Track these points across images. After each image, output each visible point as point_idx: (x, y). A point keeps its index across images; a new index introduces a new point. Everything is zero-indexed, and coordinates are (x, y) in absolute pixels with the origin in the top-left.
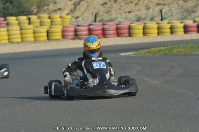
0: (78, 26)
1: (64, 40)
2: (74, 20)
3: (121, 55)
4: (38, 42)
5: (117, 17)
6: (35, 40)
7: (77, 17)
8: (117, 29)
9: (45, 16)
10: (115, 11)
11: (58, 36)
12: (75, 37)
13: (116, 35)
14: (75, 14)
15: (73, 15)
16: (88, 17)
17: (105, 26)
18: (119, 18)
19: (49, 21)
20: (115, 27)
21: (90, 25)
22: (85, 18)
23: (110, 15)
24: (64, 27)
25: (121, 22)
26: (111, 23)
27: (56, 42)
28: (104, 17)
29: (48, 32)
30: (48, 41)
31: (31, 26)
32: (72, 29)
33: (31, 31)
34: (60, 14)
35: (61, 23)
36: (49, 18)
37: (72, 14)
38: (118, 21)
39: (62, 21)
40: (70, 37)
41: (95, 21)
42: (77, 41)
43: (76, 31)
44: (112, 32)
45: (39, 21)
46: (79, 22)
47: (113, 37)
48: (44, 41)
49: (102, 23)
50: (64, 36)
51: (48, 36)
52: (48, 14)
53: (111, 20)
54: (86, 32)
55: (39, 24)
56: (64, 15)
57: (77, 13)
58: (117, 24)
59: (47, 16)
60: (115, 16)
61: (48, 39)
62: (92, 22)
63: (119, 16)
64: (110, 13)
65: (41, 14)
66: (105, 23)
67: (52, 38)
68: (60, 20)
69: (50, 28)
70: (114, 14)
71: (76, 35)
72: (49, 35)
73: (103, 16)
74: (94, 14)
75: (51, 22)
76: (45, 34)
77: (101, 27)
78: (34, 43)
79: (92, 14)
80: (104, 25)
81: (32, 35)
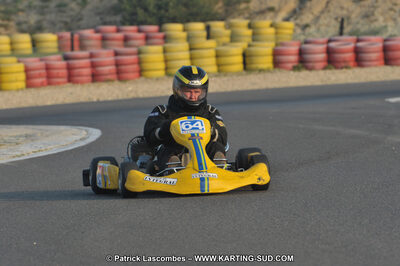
0: (306, 42)
1: (277, 70)
2: (299, 31)
3: (389, 103)
4: (225, 75)
5: (386, 27)
6: (219, 71)
7: (306, 26)
8: (386, 49)
9: (241, 23)
10: (382, 14)
11: (266, 62)
12: (300, 65)
13: (382, 62)
14: (301, 20)
15: (298, 21)
16: (328, 26)
17: (360, 44)
18: (390, 29)
19: (249, 32)
20: (380, 45)
21: (330, 41)
22: (323, 28)
23: (372, 22)
24: (277, 45)
25: (395, 36)
26: (373, 38)
27: (261, 76)
28: (359, 26)
29: (244, 55)
30: (244, 72)
31: (211, 43)
32: (294, 49)
33: (212, 52)
34: (271, 18)
35: (273, 36)
36: (250, 26)
37: (296, 19)
38: (388, 34)
39: (276, 33)
40: (290, 65)
41: (341, 34)
42: (304, 73)
43: (301, 53)
44: (374, 56)
45: (228, 32)
46: (310, 34)
47: (376, 66)
48: (238, 74)
49: (355, 37)
50: (277, 64)
51: (244, 63)
52: (247, 18)
53: (375, 33)
54: (323, 56)
55: (227, 40)
56: (279, 20)
57: (307, 18)
58: (385, 40)
59: (246, 22)
60: (383, 24)
61: (245, 68)
62: (334, 36)
63: (390, 24)
64: (372, 18)
65: (234, 18)
66: (361, 37)
67: (254, 66)
68: (272, 30)
69: (249, 46)
70: (381, 19)
71: (303, 62)
72: (247, 61)
73: (358, 23)
74: (340, 20)
75: (254, 34)
76: (240, 59)
77: (352, 46)
78: (216, 76)
79: (336, 19)
80: (358, 41)
81: (213, 60)
